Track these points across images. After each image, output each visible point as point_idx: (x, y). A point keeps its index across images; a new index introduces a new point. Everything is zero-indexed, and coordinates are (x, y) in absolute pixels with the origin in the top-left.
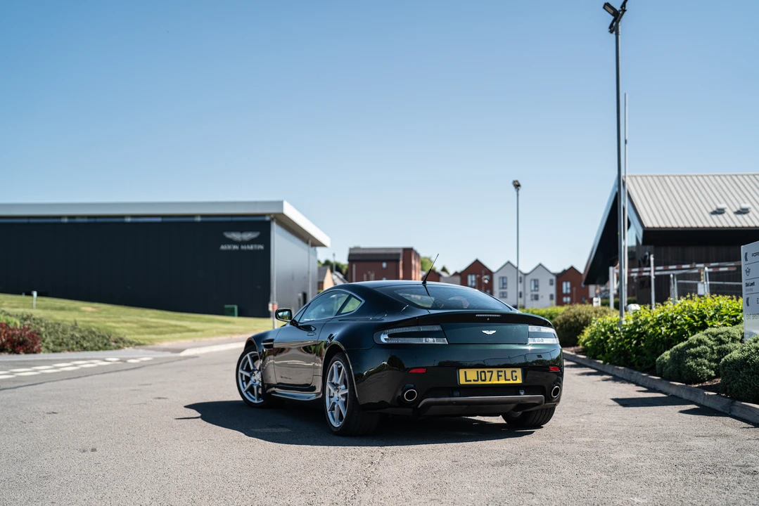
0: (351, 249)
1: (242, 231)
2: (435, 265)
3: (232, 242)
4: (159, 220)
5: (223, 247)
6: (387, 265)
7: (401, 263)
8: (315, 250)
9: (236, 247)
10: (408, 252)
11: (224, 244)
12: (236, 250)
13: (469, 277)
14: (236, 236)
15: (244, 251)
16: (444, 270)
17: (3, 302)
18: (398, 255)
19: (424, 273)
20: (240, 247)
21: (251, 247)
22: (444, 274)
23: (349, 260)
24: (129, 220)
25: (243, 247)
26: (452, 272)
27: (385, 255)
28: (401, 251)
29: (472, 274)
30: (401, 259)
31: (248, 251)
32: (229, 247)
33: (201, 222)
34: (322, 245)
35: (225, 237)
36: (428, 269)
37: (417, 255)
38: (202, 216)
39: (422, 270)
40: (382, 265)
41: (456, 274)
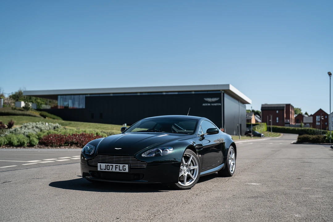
0: (262, 105)
1: (212, 98)
2: (302, 112)
3: (207, 102)
4: (177, 93)
5: (204, 105)
6: (279, 112)
7: (285, 111)
8: (245, 105)
9: (209, 104)
10: (288, 106)
11: (204, 103)
12: (209, 106)
13: (317, 117)
14: (209, 100)
15: (213, 106)
16: (306, 114)
17: (114, 128)
18: (284, 107)
19: (296, 115)
20: (211, 104)
21: (216, 104)
22: (306, 116)
23: (262, 110)
24: (164, 93)
25: (212, 104)
26: (309, 114)
27: (277, 107)
28: (285, 106)
29: (318, 115)
30: (285, 109)
31: (214, 106)
32: (206, 104)
33: (195, 94)
34: (248, 103)
35: (204, 100)
36: (298, 113)
37: (292, 107)
38: (195, 91)
39: (295, 114)
40: (276, 112)
41: (311, 115)
